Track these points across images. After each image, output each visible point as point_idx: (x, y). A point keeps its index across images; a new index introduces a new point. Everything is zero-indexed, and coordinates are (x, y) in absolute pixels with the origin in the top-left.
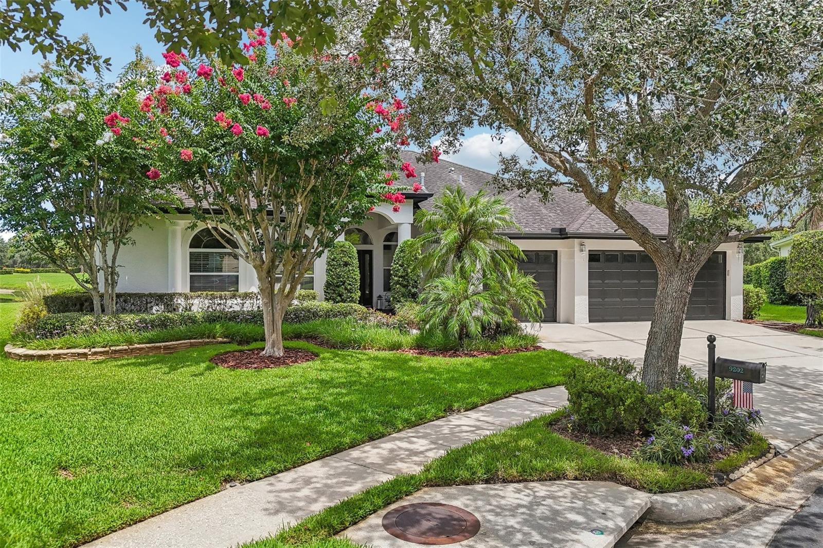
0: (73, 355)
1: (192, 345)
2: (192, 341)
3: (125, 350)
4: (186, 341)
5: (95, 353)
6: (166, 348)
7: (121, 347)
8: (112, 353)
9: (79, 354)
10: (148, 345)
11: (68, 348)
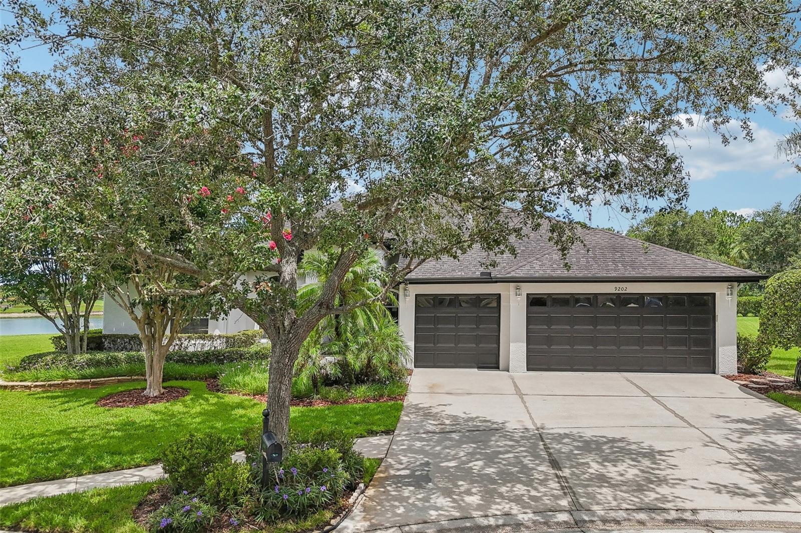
0: (22, 387)
1: (119, 381)
2: (119, 378)
3: (58, 384)
4: (114, 378)
5: (36, 386)
6: (94, 384)
7: (56, 382)
8: (48, 386)
9: (25, 386)
10: (78, 381)
11: (21, 381)
